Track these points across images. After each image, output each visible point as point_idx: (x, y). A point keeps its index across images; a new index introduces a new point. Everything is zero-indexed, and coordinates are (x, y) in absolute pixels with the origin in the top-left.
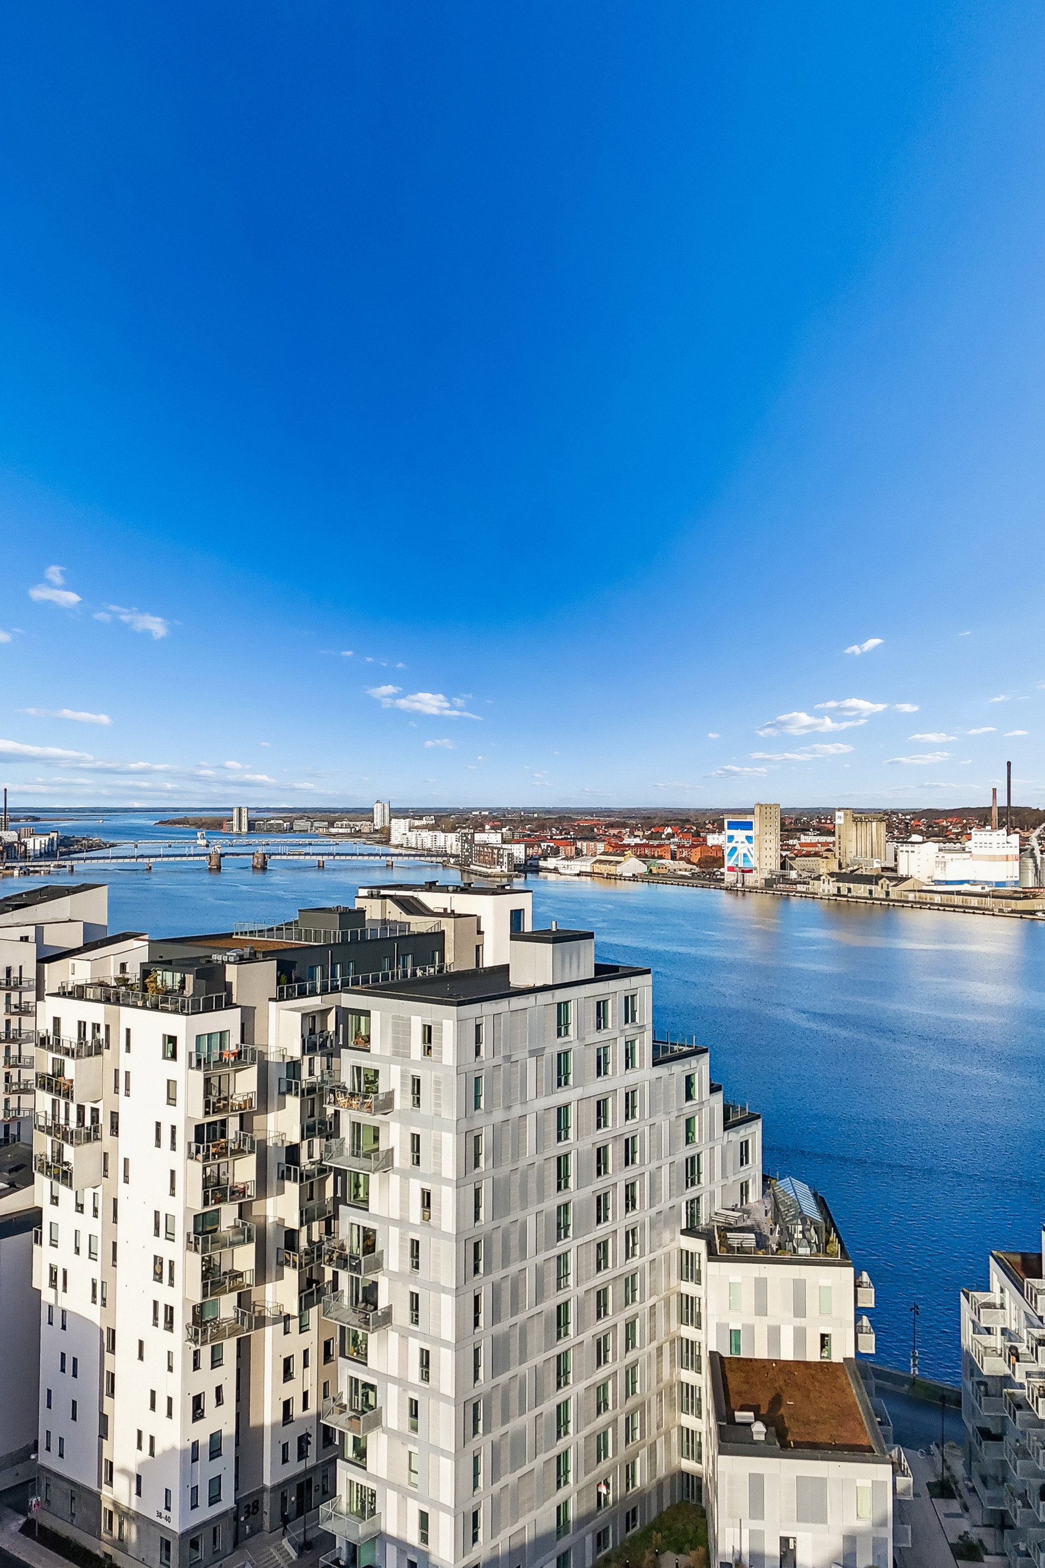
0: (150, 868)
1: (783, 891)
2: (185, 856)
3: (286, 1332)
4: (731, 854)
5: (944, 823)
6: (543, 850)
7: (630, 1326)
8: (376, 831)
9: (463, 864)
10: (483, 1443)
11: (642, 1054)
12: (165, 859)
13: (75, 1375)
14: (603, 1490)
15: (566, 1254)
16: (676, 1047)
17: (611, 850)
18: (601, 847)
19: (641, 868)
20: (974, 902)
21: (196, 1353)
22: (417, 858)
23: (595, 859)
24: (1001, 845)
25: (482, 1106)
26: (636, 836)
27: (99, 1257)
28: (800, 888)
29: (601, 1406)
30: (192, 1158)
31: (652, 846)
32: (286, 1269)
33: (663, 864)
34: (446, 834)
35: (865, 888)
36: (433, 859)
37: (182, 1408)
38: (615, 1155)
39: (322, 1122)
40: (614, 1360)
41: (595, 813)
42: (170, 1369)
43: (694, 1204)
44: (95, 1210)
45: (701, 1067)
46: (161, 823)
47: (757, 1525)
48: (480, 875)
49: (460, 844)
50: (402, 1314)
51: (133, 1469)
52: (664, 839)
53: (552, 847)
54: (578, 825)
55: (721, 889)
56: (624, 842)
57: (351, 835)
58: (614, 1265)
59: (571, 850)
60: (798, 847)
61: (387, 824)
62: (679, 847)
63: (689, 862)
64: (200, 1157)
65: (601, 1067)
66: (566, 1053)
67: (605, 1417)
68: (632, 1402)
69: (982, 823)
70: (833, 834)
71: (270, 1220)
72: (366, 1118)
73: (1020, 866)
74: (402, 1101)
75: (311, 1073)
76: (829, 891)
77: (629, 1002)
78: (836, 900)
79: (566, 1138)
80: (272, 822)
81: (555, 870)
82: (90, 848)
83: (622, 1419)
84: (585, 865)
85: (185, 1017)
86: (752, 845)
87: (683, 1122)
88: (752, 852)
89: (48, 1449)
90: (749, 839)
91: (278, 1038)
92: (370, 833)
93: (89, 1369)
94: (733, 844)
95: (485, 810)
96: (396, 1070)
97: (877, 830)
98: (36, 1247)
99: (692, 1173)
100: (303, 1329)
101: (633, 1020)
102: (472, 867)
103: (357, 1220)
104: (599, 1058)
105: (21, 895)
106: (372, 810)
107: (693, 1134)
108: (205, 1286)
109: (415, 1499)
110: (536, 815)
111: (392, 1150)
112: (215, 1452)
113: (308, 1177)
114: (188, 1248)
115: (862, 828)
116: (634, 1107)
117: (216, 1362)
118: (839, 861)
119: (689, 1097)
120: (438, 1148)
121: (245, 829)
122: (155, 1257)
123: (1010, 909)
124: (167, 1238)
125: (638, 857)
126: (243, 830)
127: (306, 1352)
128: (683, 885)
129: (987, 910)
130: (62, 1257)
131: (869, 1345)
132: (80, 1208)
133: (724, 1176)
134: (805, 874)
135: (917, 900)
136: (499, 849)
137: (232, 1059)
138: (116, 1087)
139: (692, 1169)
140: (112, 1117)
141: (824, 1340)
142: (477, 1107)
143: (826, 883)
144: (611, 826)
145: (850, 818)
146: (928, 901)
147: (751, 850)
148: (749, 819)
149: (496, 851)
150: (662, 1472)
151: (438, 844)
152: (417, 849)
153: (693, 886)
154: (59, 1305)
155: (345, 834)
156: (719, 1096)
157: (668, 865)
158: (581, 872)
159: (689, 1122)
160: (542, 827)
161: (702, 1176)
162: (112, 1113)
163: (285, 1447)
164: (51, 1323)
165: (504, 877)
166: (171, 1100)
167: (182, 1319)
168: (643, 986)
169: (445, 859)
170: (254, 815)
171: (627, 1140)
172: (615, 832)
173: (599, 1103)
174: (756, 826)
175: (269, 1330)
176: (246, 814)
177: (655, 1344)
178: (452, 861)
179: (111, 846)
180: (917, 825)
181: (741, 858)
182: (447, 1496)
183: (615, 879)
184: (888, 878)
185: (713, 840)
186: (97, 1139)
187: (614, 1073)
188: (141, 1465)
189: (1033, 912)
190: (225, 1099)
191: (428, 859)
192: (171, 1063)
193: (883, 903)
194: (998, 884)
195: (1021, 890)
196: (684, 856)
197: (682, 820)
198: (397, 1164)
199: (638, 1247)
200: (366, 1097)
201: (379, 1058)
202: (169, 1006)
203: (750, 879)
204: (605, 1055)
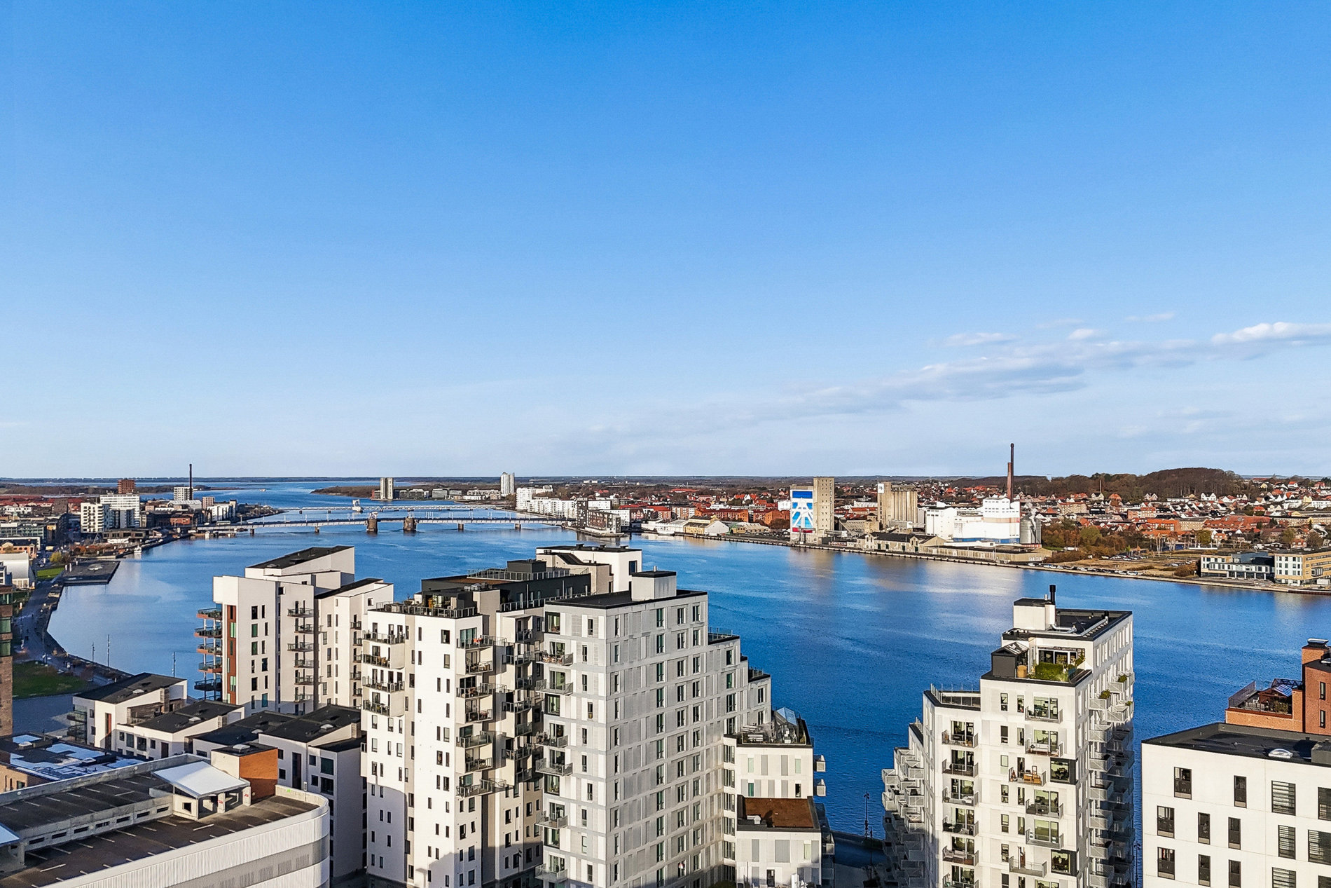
0: (318, 531)
1: (836, 547)
2: (347, 521)
3: (507, 796)
4: (795, 518)
5: (972, 491)
6: (644, 515)
7: (696, 782)
8: (503, 498)
9: (579, 527)
10: (620, 830)
11: (702, 638)
12: (331, 524)
13: (389, 821)
14: (681, 867)
15: (661, 740)
16: (722, 636)
17: (700, 514)
18: (692, 512)
19: (725, 529)
20: (982, 555)
21: (462, 802)
22: (541, 522)
23: (687, 522)
24: (1005, 510)
25: (619, 660)
26: (720, 503)
27: (403, 755)
28: (850, 545)
29: (680, 823)
30: (459, 696)
31: (734, 511)
32: (507, 760)
33: (741, 526)
34: (564, 501)
35: (899, 545)
36: (554, 522)
37: (454, 832)
38: (687, 690)
39: (526, 680)
40: (687, 799)
41: (689, 481)
42: (447, 811)
43: (731, 721)
44: (400, 730)
45: (736, 647)
46: (316, 491)
47: (755, 864)
48: (593, 536)
49: (576, 509)
50: (578, 767)
51: (427, 868)
52: (744, 505)
53: (652, 512)
54: (674, 493)
55: (787, 546)
56: (711, 507)
57: (482, 502)
58: (687, 749)
59: (668, 515)
60: (851, 511)
61: (513, 493)
62: (755, 512)
63: (763, 524)
64: (464, 695)
65: (680, 643)
66: (661, 636)
67: (682, 829)
68: (696, 823)
69: (1001, 491)
70: (875, 500)
71: (498, 734)
72: (559, 668)
73: (1020, 526)
74: (577, 659)
75: (519, 653)
76: (871, 547)
77: (695, 609)
78: (876, 554)
79: (662, 680)
80: (414, 490)
81: (655, 531)
82: (262, 514)
83: (691, 832)
84: (678, 527)
85: (454, 620)
86: (812, 511)
87: (725, 675)
88: (812, 516)
89: (373, 864)
90: (809, 505)
91: (501, 634)
92: (498, 500)
93: (398, 820)
94: (797, 510)
95: (595, 478)
96: (574, 643)
97: (910, 497)
98: (362, 753)
99: (731, 704)
100: (516, 795)
101: (698, 619)
102: (586, 529)
103: (553, 722)
104: (679, 639)
105: (297, 553)
106: (499, 479)
107: (731, 683)
108: (467, 766)
109: (586, 859)
110: (638, 484)
111: (572, 684)
112: (471, 857)
113: (519, 710)
114: (457, 745)
115: (899, 497)
116: (698, 666)
117: (471, 809)
118: (880, 523)
119: (729, 662)
120: (596, 682)
121: (390, 497)
122: (438, 752)
123: (1009, 561)
124: (444, 741)
125: (722, 520)
126: (389, 498)
127: (517, 809)
128: (757, 543)
129: (992, 561)
130: (380, 757)
131: (822, 791)
132: (391, 729)
133: (749, 707)
134: (854, 534)
135: (939, 554)
136: (609, 514)
137: (479, 643)
138: (413, 660)
139: (730, 702)
140: (410, 678)
141: (798, 788)
142: (616, 661)
143: (870, 541)
144: (701, 493)
145: (889, 488)
146: (948, 555)
147: (811, 514)
148: (810, 489)
149: (606, 516)
150: (713, 863)
151: (557, 510)
152: (539, 513)
153: (765, 544)
154: (379, 784)
155: (477, 500)
156: (746, 663)
157: (746, 526)
158: (675, 533)
159: (729, 676)
160: (644, 495)
161: (736, 706)
162: (410, 675)
163: (507, 859)
164: (373, 795)
165: (613, 537)
166: (447, 665)
167: (453, 784)
168: (703, 602)
169: (564, 522)
170: (399, 484)
171: (694, 684)
172: (705, 498)
173: (679, 663)
174: (815, 495)
175: (497, 794)
176: (391, 484)
177: (709, 794)
178: (570, 523)
179: (279, 513)
180: (949, 493)
181: (803, 521)
182: (602, 855)
183: (703, 538)
184: (917, 536)
185: (783, 505)
186: (401, 689)
187: (687, 647)
188: (431, 865)
189: (1025, 563)
190: (475, 665)
191: (550, 522)
192: (447, 645)
193: (912, 556)
194: (1003, 541)
195: (1020, 545)
196: (759, 518)
197: (758, 488)
198: (574, 691)
199: (700, 741)
200: (558, 657)
201: (565, 637)
202: (444, 615)
203: (810, 538)
204: (682, 638)
